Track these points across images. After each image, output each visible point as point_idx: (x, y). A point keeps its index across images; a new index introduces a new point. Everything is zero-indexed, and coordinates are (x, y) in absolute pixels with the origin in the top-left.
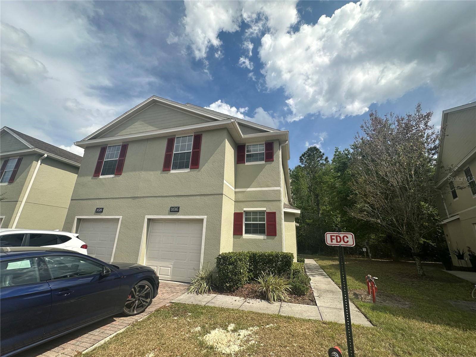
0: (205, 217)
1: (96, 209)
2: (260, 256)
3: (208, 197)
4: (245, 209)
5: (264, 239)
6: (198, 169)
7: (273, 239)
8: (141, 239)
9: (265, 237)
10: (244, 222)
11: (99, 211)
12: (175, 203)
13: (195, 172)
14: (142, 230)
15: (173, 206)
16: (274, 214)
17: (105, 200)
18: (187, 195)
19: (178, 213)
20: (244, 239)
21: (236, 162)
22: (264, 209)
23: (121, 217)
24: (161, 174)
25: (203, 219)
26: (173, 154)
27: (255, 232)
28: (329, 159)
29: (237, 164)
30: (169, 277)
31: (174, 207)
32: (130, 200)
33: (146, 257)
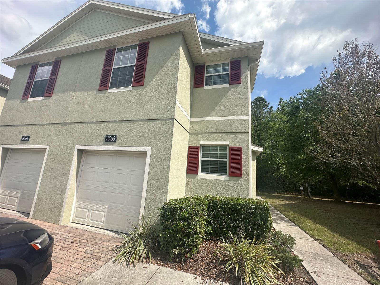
0: (149, 150)
1: (22, 137)
2: (222, 204)
3: (154, 123)
4: (202, 143)
5: (225, 181)
6: (143, 86)
7: (238, 181)
8: (69, 175)
9: (227, 178)
10: (200, 159)
11: (26, 139)
12: (111, 129)
13: (138, 91)
14: (71, 163)
15: (109, 134)
16: (239, 150)
17: (33, 127)
18: (127, 120)
19: (115, 144)
20: (200, 179)
21: (193, 86)
22: (227, 143)
23: (48, 147)
24: (96, 94)
25: (147, 152)
26: (113, 69)
27: (213, 171)
28: (273, 109)
29: (194, 88)
30: (102, 225)
31: (110, 136)
32: (59, 126)
33: (76, 198)
